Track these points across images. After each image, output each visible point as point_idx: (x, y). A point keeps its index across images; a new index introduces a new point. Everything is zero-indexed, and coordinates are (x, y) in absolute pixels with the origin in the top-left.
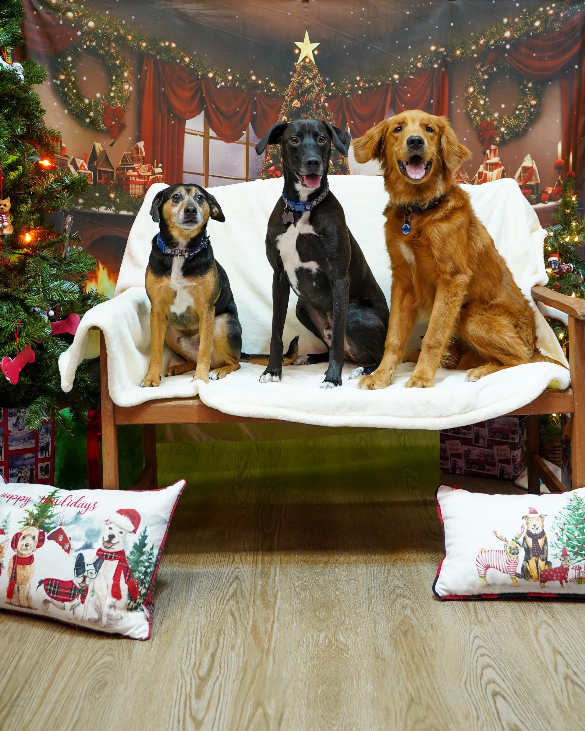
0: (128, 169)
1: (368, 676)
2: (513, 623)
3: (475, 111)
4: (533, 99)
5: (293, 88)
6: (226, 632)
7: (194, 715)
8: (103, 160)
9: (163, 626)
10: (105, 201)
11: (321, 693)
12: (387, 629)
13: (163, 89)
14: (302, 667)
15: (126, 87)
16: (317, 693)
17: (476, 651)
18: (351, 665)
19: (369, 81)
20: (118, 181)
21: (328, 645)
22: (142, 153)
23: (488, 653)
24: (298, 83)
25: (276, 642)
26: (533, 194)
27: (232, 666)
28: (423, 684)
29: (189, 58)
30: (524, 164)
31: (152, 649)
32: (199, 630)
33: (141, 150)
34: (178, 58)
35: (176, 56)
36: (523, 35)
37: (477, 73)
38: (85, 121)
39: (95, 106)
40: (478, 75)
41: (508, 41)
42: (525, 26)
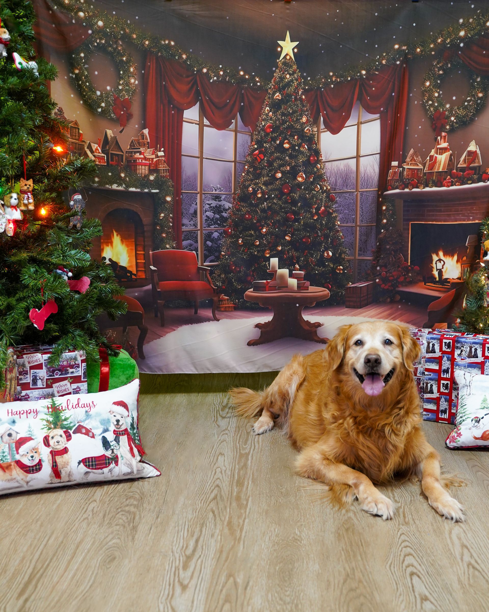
0: (135, 153)
1: (316, 558)
2: (432, 525)
3: (430, 102)
4: (480, 92)
5: (275, 83)
6: (208, 525)
7: (181, 581)
8: (114, 144)
9: (159, 519)
10: (117, 180)
11: (279, 569)
12: (333, 526)
13: (164, 83)
14: (266, 551)
15: (132, 81)
16: (275, 569)
17: (401, 544)
18: (303, 551)
19: (341, 76)
20: (127, 162)
22: (147, 139)
23: (410, 545)
24: (280, 78)
25: (246, 532)
26: (475, 174)
27: (212, 549)
28: (358, 566)
29: (186, 55)
30: (469, 149)
31: (150, 535)
32: (187, 523)
33: (146, 136)
34: (176, 55)
35: (175, 53)
36: (475, 35)
37: (434, 69)
38: (97, 111)
39: (106, 97)
40: (434, 71)
41: (462, 39)
42: (478, 26)
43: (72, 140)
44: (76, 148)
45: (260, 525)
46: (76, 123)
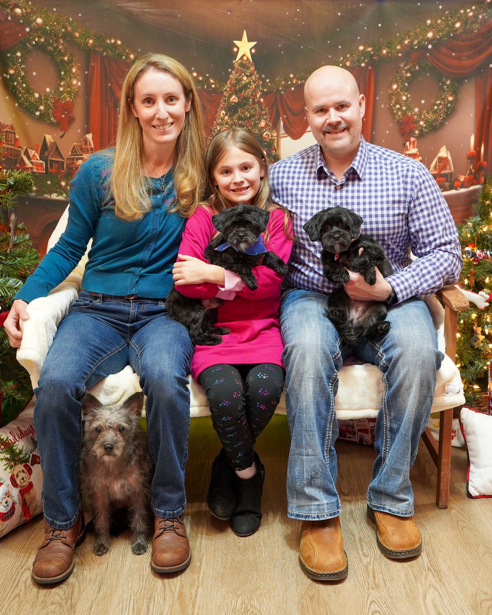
0: (78, 159)
3: (398, 106)
4: (450, 96)
5: (231, 85)
8: (53, 150)
9: (101, 593)
10: (57, 188)
12: (296, 594)
13: (110, 85)
15: (75, 82)
19: (302, 79)
20: (69, 170)
21: (244, 611)
22: (90, 144)
24: (236, 79)
25: (199, 607)
26: (446, 181)
29: (134, 55)
30: (440, 155)
33: (90, 142)
34: (123, 55)
35: (121, 53)
36: (444, 36)
37: (401, 71)
38: (35, 114)
39: (45, 100)
40: (401, 73)
41: (430, 41)
42: (446, 27)
43: (7, 146)
44: (11, 155)
45: (215, 595)
46: (12, 128)
